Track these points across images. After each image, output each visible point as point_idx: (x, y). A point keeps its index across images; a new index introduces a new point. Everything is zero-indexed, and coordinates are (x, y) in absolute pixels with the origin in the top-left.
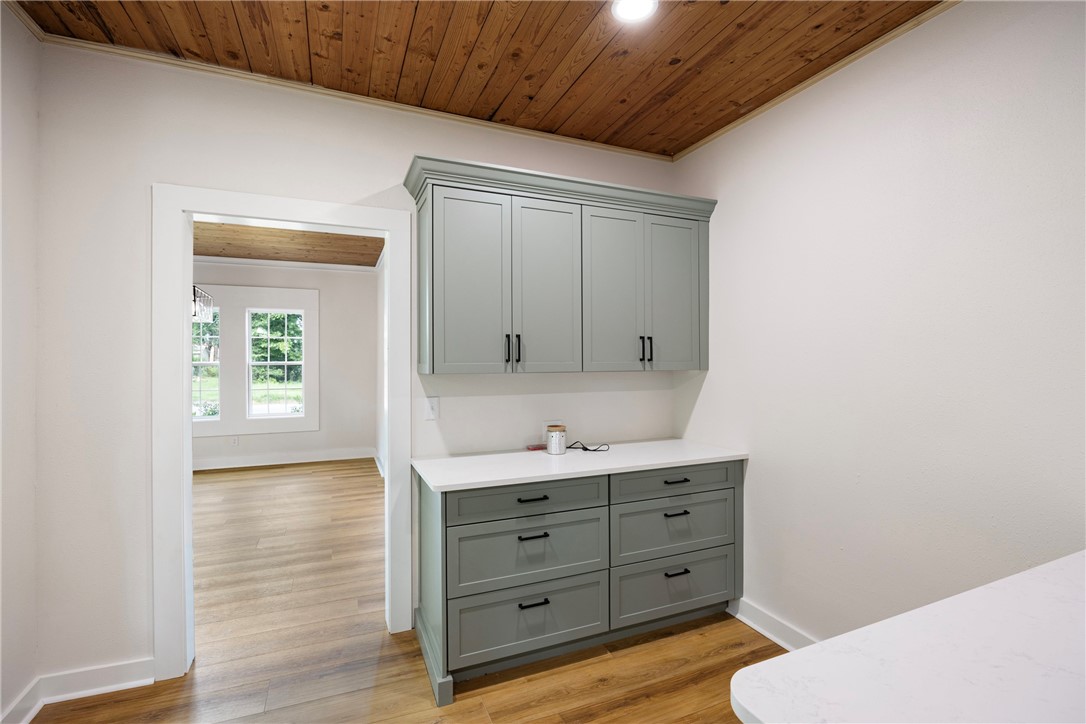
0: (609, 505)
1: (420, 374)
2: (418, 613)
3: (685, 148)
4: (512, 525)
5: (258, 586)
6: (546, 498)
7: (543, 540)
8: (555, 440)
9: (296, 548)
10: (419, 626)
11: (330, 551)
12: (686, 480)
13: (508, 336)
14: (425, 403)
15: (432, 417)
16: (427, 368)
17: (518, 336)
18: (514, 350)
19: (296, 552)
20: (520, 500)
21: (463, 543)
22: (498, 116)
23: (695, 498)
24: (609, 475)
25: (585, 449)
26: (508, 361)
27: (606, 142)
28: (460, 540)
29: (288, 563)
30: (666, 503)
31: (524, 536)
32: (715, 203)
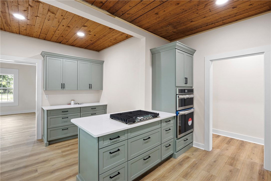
0: (80, 112)
1: (44, 90)
2: (43, 136)
3: (100, 50)
4: (61, 116)
5: (4, 137)
6: (68, 111)
7: (67, 118)
8: (72, 102)
9: (13, 130)
10: (43, 138)
11: (22, 130)
12: (96, 108)
13: (62, 84)
14: (45, 96)
15: (47, 98)
16: (45, 89)
17: (64, 84)
18: (63, 86)
19: (13, 131)
20: (62, 112)
21: (51, 119)
22: (61, 43)
23: (97, 111)
24: (80, 107)
25: (79, 104)
26: (62, 88)
27: (85, 48)
28: (50, 118)
29: (11, 132)
30: (92, 112)
31: (63, 118)
32: (104, 61)
